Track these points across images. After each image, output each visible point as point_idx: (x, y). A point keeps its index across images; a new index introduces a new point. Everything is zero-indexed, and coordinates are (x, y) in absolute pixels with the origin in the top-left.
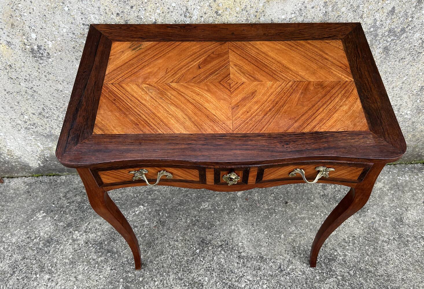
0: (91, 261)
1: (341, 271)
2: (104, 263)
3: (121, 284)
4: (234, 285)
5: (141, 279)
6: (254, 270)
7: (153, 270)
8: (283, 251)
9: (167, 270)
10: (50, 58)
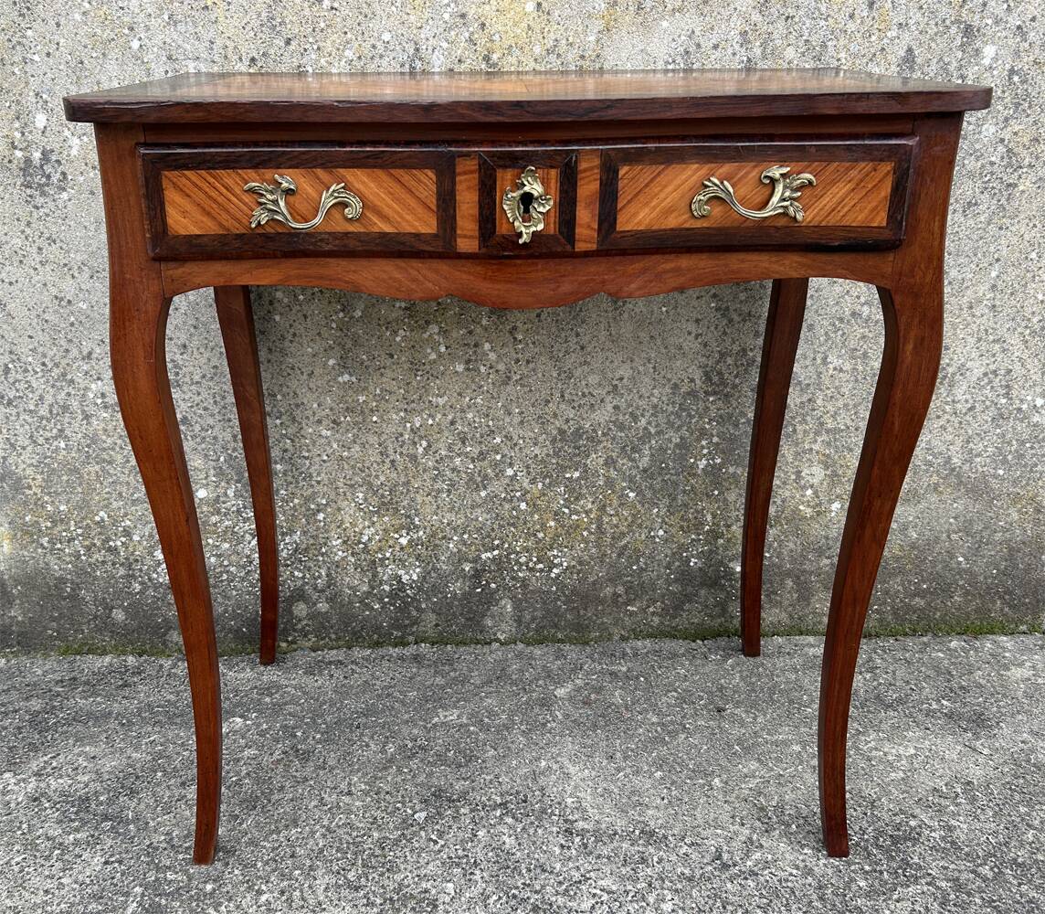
0: (38, 842)
1: (946, 868)
2: (84, 846)
3: (133, 902)
4: (551, 905)
5: (209, 887)
6: (623, 865)
7: (255, 865)
8: (725, 818)
9: (308, 863)
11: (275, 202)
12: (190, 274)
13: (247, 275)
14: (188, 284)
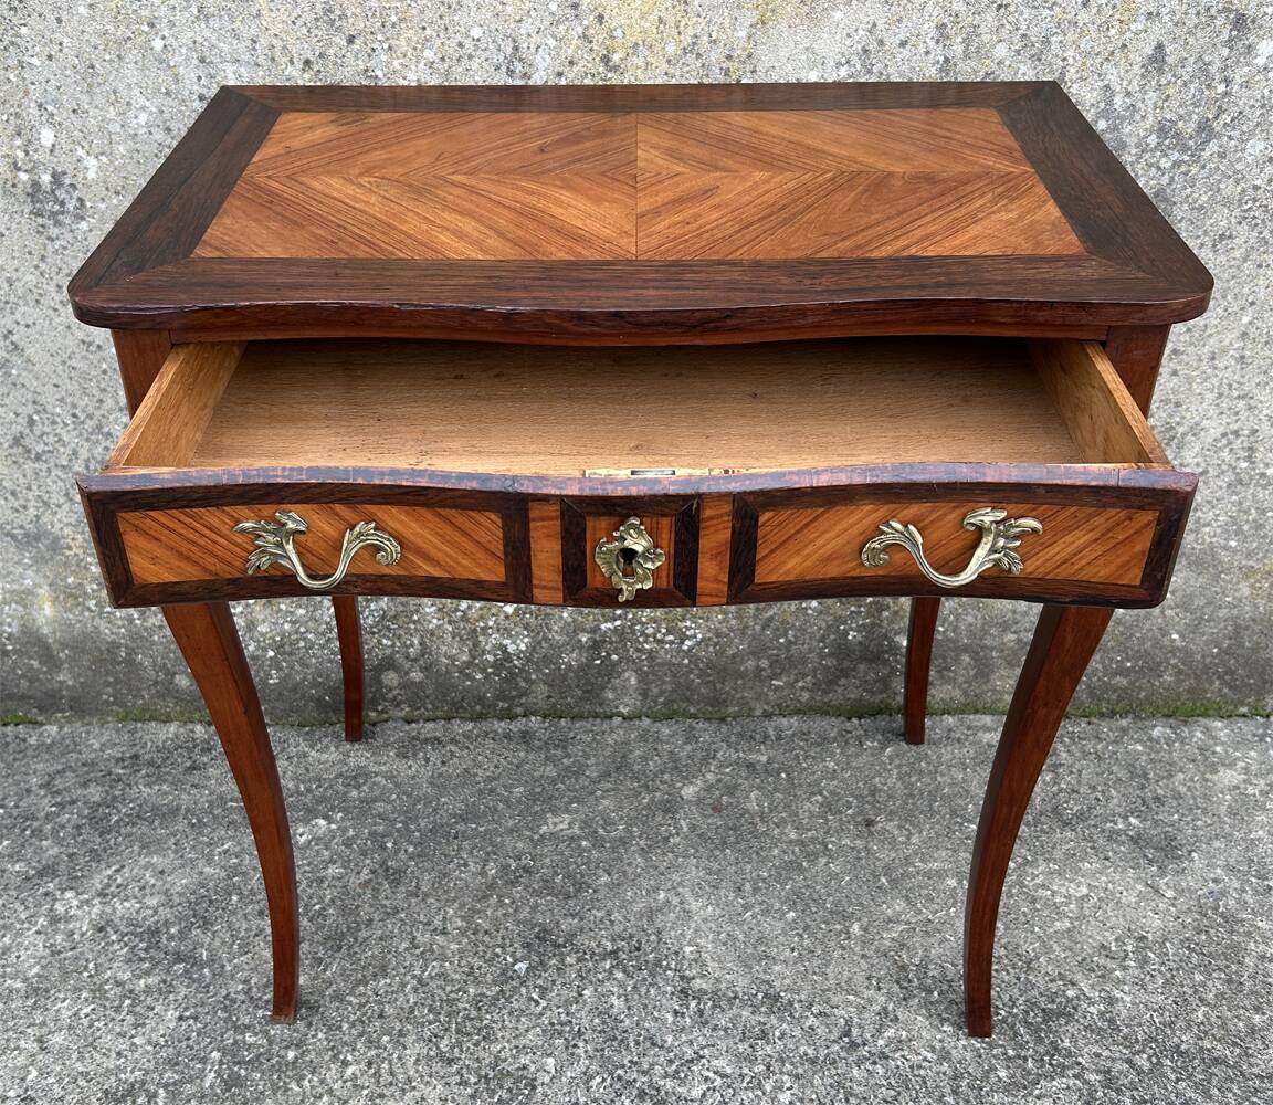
0: (106, 987)
1: (1098, 1055)
2: (155, 995)
3: (211, 1070)
4: (658, 1090)
5: (291, 1055)
6: (741, 1040)
7: (341, 1027)
9: (398, 1026)
10: (83, 218)
11: (279, 545)
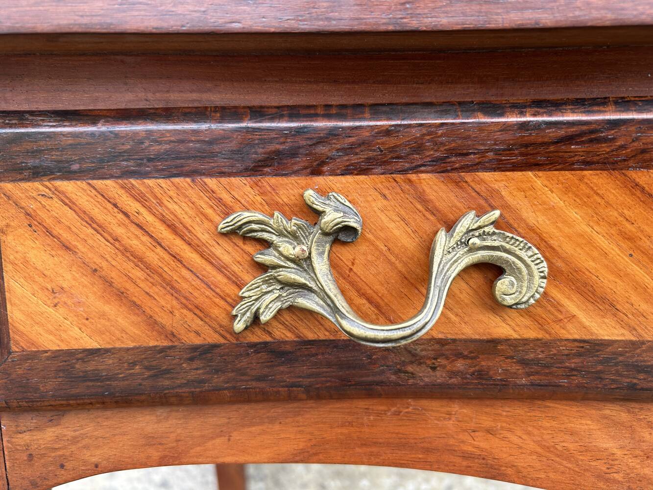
11: (304, 262)
12: (75, 440)
13: (218, 441)
14: (68, 465)
